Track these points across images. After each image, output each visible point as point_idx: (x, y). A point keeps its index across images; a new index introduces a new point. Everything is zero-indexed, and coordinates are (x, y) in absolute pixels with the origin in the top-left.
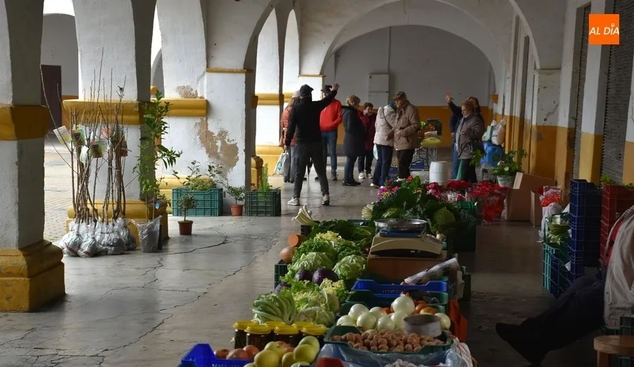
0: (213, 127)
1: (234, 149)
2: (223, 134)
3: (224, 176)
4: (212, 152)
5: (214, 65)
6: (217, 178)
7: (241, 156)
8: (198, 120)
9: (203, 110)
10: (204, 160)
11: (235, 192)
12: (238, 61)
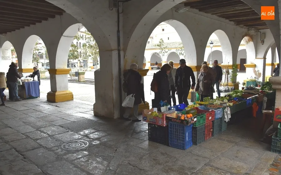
0: (256, 69)
1: (260, 74)
2: (258, 71)
3: (258, 79)
4: (256, 74)
5: (257, 57)
6: (256, 79)
7: (262, 75)
8: (253, 68)
9: (255, 66)
10: (254, 76)
11: (259, 82)
12: (262, 56)
